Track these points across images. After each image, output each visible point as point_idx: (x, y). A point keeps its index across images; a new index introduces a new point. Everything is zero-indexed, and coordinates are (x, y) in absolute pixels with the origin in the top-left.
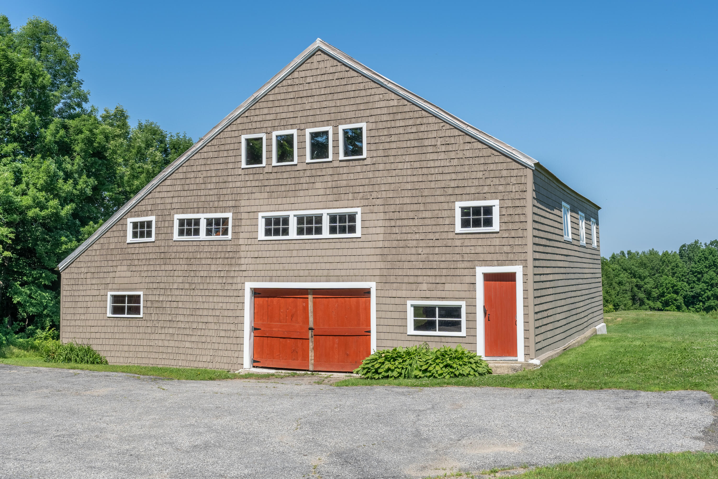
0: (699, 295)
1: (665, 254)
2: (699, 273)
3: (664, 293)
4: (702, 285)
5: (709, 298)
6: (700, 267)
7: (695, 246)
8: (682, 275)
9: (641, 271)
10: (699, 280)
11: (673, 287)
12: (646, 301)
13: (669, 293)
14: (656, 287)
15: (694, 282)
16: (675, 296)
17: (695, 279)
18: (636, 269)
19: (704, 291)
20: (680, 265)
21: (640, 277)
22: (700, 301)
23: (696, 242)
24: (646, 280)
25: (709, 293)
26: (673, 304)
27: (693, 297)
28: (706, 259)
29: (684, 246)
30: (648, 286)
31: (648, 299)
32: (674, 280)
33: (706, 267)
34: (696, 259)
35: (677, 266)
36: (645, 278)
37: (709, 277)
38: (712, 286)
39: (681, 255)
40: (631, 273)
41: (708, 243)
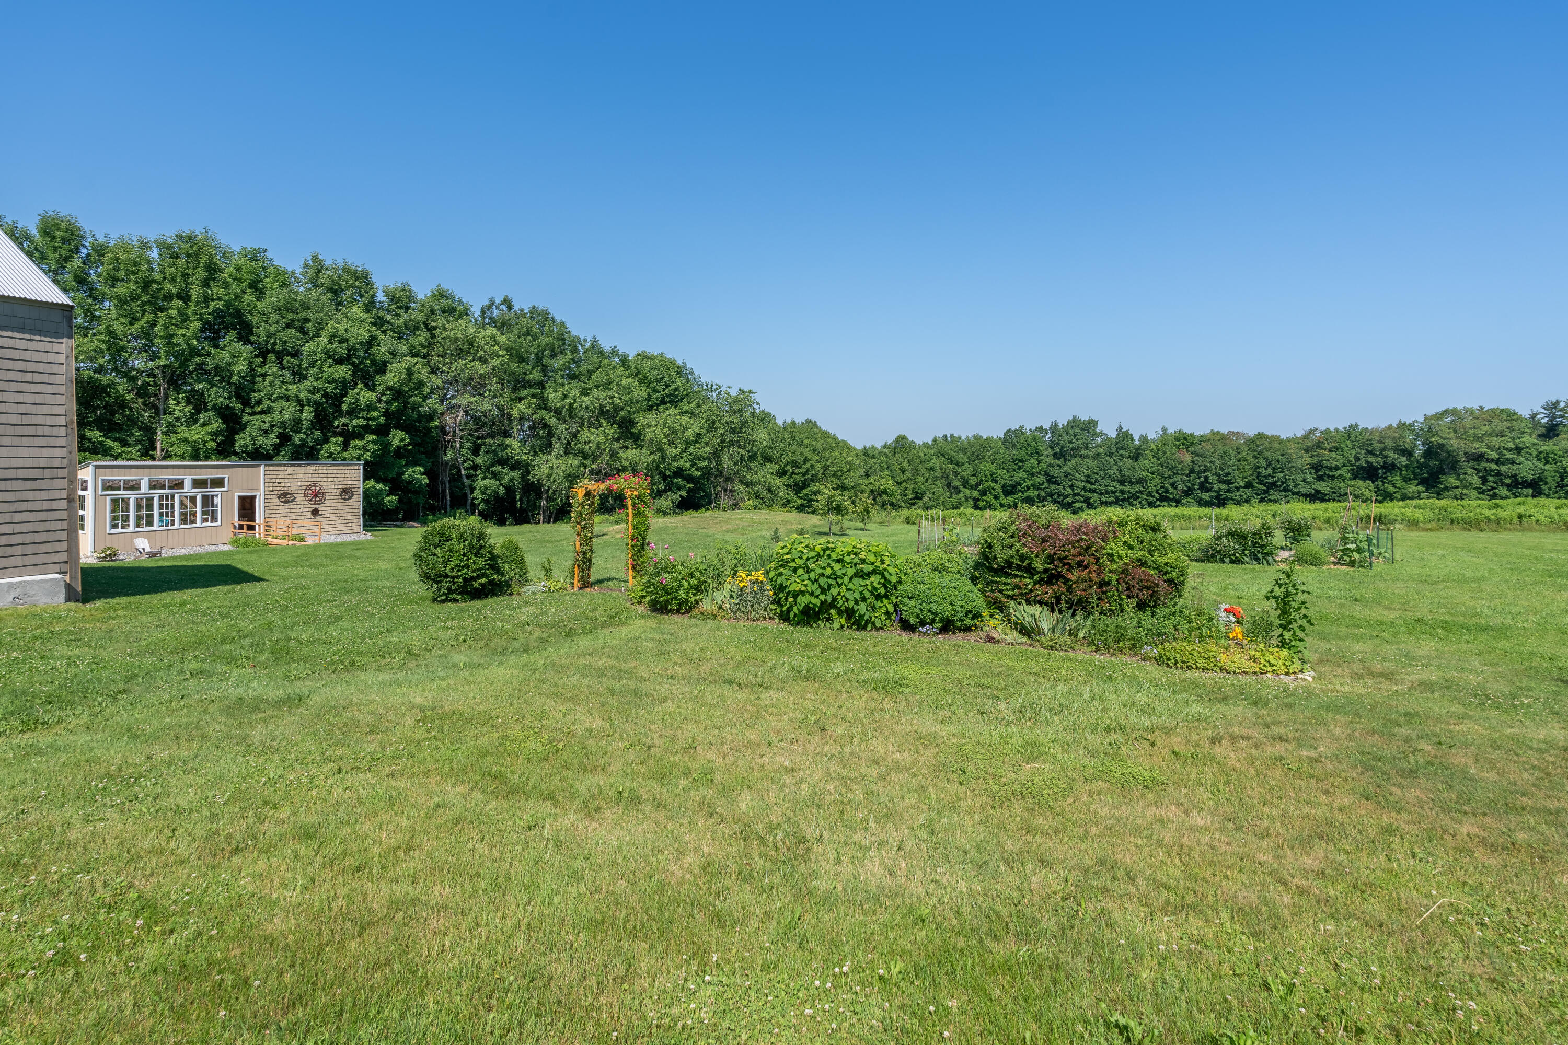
0: (1019, 484)
1: (988, 439)
2: (1020, 461)
3: (982, 480)
4: (1022, 474)
5: (1028, 488)
6: (1022, 454)
7: (1020, 432)
8: (1003, 463)
9: (961, 457)
10: (1019, 468)
11: (991, 475)
12: (962, 489)
13: (987, 481)
14: (975, 475)
15: (1014, 470)
16: (993, 484)
17: (1016, 467)
18: (954, 454)
19: (1024, 480)
20: (1002, 451)
21: (957, 464)
22: (1020, 491)
23: (1021, 427)
24: (964, 467)
25: (1029, 483)
26: (990, 493)
27: (1014, 486)
28: (1029, 445)
29: (1009, 431)
30: (965, 474)
31: (965, 487)
32: (993, 467)
33: (1027, 454)
34: (1019, 446)
35: (998, 452)
36: (963, 464)
37: (1029, 465)
38: (1033, 475)
39: (1005, 441)
40: (948, 459)
41: (1033, 429)
